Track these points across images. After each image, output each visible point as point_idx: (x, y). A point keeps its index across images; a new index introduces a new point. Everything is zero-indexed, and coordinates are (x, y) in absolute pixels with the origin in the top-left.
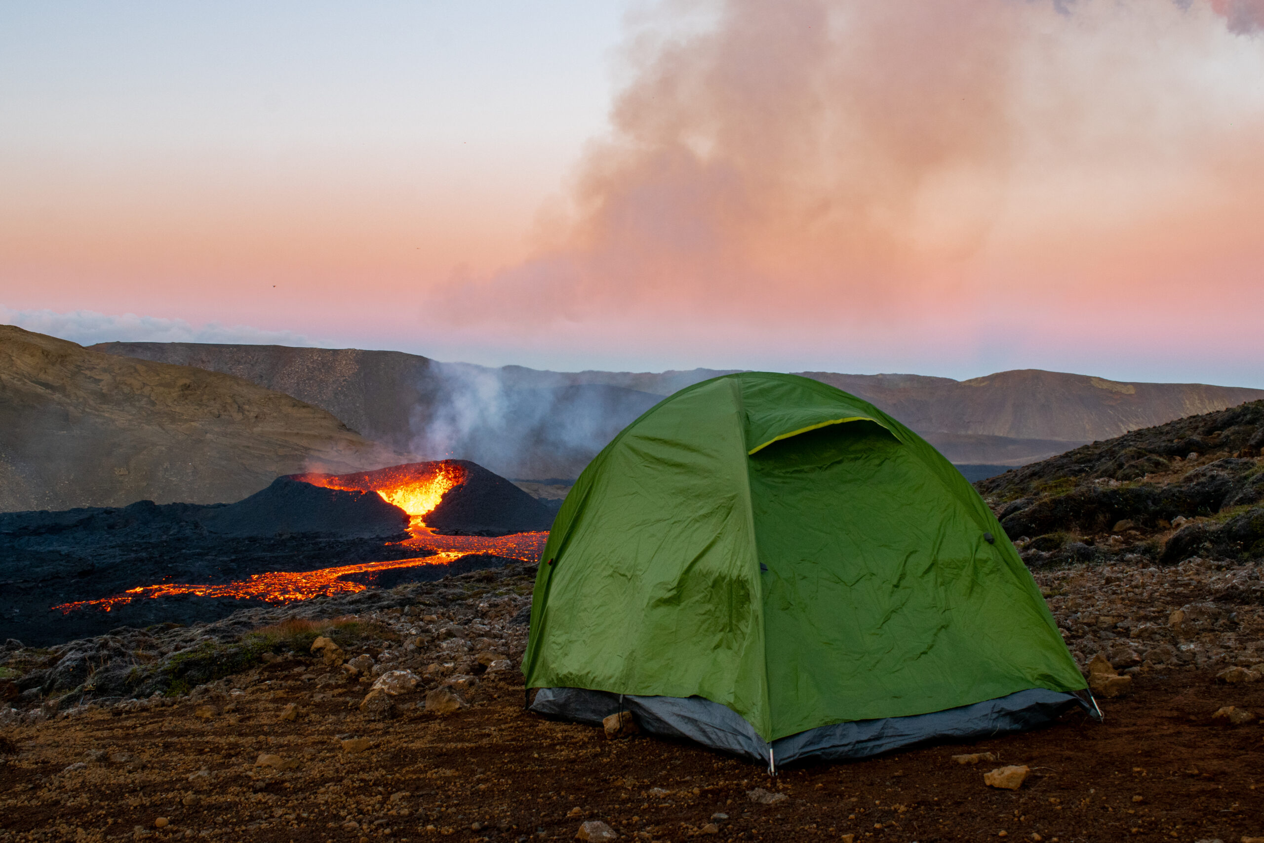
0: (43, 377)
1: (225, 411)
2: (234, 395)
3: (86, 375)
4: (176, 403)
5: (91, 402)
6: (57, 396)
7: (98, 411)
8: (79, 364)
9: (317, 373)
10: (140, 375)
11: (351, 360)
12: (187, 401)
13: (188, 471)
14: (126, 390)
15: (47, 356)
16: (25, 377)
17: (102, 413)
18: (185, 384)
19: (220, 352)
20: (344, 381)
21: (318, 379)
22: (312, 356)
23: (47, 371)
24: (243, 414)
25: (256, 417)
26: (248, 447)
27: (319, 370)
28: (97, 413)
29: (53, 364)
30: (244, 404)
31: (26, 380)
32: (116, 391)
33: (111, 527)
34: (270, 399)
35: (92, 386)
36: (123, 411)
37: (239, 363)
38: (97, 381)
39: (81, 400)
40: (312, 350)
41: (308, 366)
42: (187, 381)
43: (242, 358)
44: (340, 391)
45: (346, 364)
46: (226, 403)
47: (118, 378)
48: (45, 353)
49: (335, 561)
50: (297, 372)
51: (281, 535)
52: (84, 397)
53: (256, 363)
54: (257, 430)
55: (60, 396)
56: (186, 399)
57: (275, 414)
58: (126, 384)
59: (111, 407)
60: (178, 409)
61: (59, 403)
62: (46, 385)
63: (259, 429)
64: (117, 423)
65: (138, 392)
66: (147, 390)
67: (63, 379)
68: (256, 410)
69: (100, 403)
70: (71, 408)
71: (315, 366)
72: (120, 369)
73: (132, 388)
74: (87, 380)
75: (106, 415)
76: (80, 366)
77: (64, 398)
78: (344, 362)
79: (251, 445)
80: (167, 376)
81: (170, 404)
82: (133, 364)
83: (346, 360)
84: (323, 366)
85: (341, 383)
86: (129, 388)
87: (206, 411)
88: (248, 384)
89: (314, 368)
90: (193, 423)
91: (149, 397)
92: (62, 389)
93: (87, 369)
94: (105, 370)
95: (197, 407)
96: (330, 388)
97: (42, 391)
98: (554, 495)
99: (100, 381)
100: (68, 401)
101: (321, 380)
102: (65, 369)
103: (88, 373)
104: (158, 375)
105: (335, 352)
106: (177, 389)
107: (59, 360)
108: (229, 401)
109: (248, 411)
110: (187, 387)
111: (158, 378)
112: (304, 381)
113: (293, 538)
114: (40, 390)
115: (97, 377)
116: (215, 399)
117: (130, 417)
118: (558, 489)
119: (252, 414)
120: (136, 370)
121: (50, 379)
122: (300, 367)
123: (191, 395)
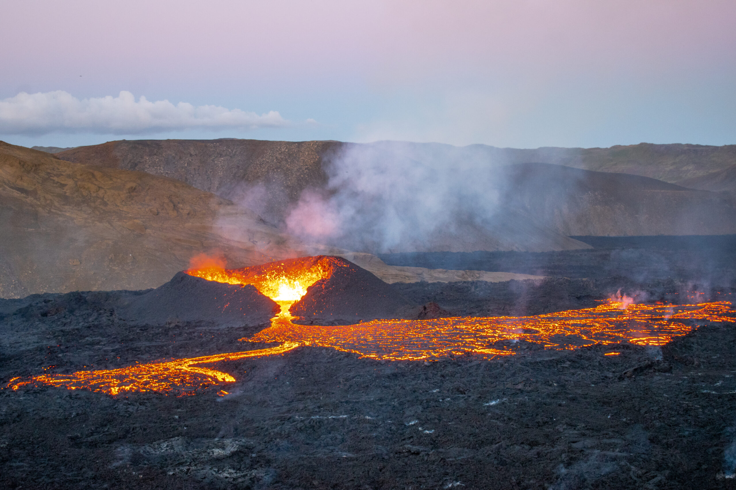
0: (19, 183)
1: (163, 209)
2: (171, 195)
3: (54, 180)
4: (123, 203)
5: (56, 204)
6: (30, 199)
7: (61, 211)
8: (49, 171)
9: (284, 163)
10: (97, 180)
11: (312, 151)
12: (133, 201)
13: (128, 261)
14: (85, 193)
15: (23, 166)
16: (5, 183)
17: (64, 213)
18: (132, 187)
19: (206, 146)
20: (306, 169)
21: (285, 168)
22: (280, 148)
23: (23, 178)
24: (178, 211)
25: (188, 214)
26: (179, 240)
27: (286, 160)
28: (60, 213)
29: (29, 172)
30: (179, 203)
31: (5, 186)
32: (76, 194)
33: (45, 315)
34: (201, 198)
35: (58, 190)
36: (81, 210)
37: (221, 155)
38: (63, 186)
39: (48, 202)
40: (280, 143)
41: (276, 158)
42: (134, 185)
43: (224, 151)
44: (302, 178)
45: (308, 154)
46: (164, 203)
47: (79, 183)
48: (22, 163)
49: (197, 350)
50: (268, 162)
51: (170, 324)
52: (51, 200)
53: (234, 155)
54: (188, 225)
55: (32, 199)
56: (132, 199)
57: (204, 211)
58: (84, 188)
59: (71, 207)
60: (125, 209)
61: (32, 206)
62: (22, 190)
63: (190, 224)
64: (75, 221)
65: (94, 195)
66: (101, 193)
67: (35, 185)
68: (188, 208)
69: (64, 205)
70: (40, 209)
71: (282, 157)
72: (81, 175)
73: (90, 191)
74: (55, 185)
75: (68, 214)
76: (49, 173)
77: (35, 201)
78: (307, 153)
79: (182, 238)
80: (119, 180)
81: (119, 204)
82: (91, 171)
83: (308, 151)
84: (289, 157)
85: (303, 171)
86: (87, 192)
87: (147, 210)
88: (183, 186)
89: (282, 159)
90: (135, 220)
91: (102, 199)
92: (34, 193)
93: (55, 175)
94: (69, 176)
95: (140, 206)
96: (294, 176)
97: (18, 195)
98: (436, 278)
99: (65, 185)
100: (39, 203)
101: (287, 168)
102: (37, 176)
103: (56, 179)
104: (111, 180)
105: (300, 144)
106: (125, 192)
107: (34, 168)
108: (167, 201)
109: (182, 209)
110: (133, 190)
111: (111, 182)
112: (273, 170)
113: (177, 326)
114: (16, 194)
115: (63, 182)
116: (155, 200)
117: (86, 216)
118: (440, 272)
119: (185, 212)
120: (93, 175)
121: (25, 185)
122: (271, 157)
123: (136, 196)
